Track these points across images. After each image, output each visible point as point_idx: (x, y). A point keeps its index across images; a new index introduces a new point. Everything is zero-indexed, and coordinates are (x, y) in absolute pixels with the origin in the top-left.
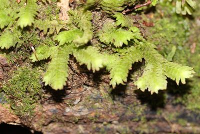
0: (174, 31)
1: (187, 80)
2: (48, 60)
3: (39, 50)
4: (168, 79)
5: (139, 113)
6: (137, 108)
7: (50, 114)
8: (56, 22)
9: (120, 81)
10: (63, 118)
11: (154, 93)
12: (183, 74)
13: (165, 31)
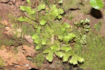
0: (79, 48)
1: (82, 62)
2: (48, 53)
3: (46, 51)
4: (78, 61)
5: (68, 68)
6: (67, 67)
7: (45, 67)
8: (50, 44)
9: (66, 61)
10: (48, 68)
11: (74, 65)
12: (82, 60)
13: (77, 47)
